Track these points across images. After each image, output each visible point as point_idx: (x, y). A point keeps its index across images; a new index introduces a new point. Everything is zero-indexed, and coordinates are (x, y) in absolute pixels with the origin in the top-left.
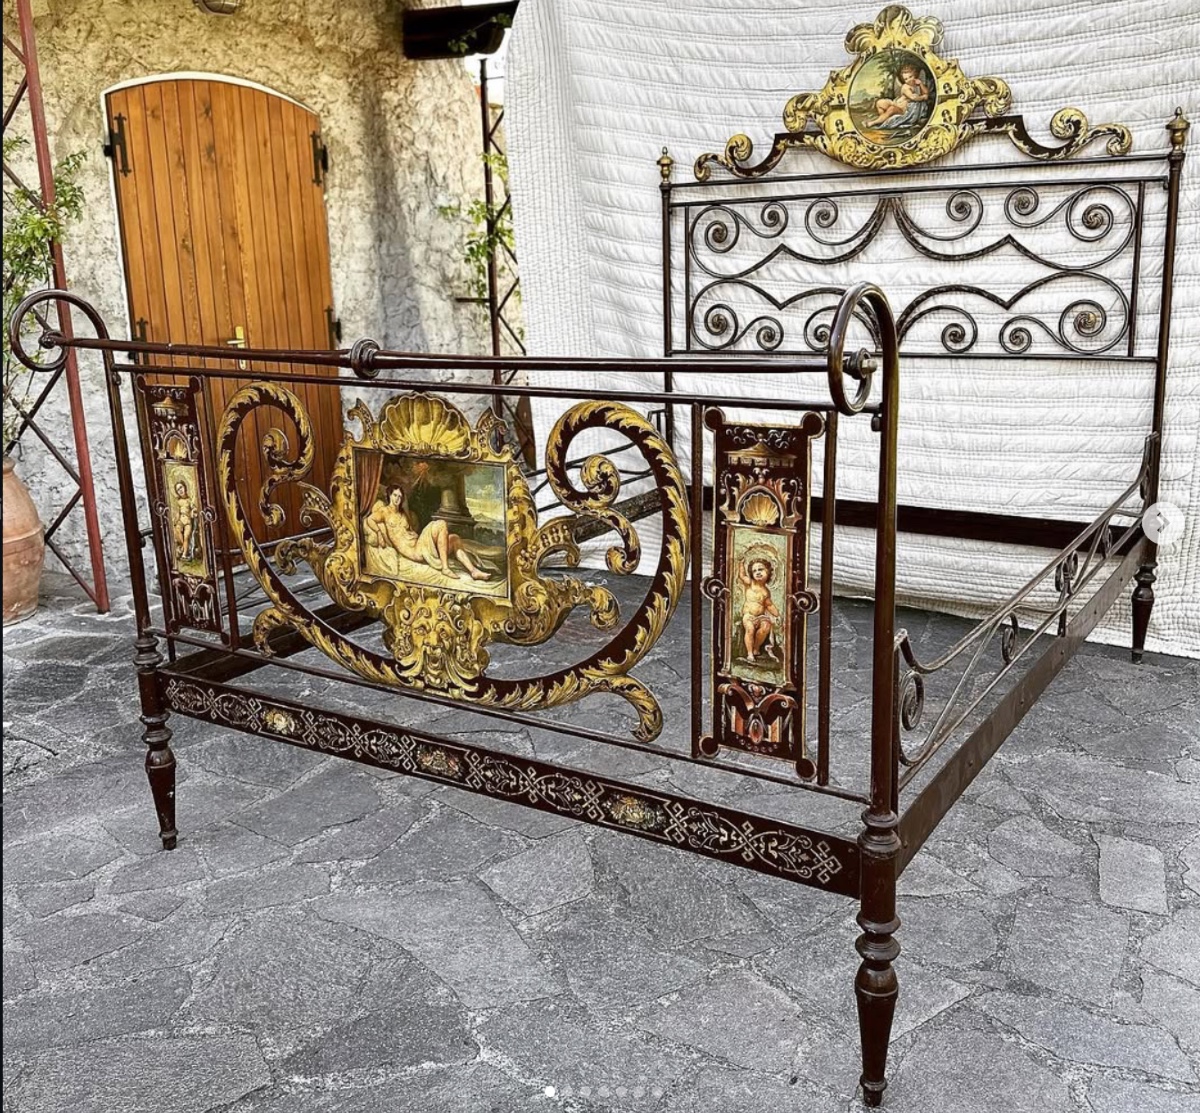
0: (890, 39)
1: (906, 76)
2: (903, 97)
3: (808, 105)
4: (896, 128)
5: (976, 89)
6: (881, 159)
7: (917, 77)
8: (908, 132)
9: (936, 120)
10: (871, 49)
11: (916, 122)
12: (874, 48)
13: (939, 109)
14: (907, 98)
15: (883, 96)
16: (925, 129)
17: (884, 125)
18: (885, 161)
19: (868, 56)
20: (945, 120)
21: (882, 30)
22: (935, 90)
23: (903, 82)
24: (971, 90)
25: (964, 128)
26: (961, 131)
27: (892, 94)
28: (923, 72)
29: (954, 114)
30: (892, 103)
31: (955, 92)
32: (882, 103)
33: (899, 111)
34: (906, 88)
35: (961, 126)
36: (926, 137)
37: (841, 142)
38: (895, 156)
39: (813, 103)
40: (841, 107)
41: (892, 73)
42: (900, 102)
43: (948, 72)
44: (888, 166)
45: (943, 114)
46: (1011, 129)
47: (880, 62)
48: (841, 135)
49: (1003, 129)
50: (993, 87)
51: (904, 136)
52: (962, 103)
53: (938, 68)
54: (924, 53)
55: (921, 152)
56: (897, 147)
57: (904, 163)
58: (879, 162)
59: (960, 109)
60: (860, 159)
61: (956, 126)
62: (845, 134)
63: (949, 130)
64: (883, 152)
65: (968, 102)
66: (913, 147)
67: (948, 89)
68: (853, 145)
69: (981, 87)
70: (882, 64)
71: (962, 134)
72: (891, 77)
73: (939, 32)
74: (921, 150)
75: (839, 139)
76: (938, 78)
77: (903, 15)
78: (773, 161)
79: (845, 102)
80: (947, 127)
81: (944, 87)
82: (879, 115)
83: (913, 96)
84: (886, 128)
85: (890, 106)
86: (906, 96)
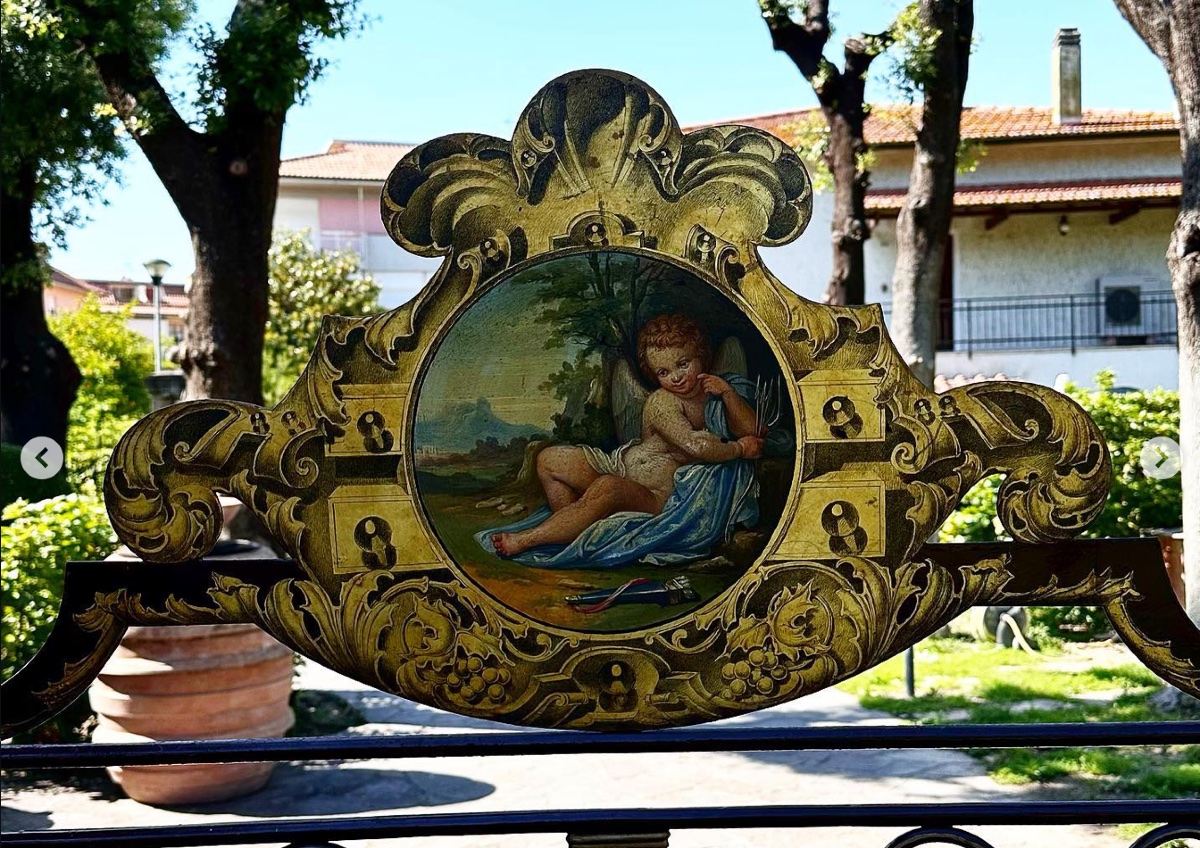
0: (585, 208)
1: (661, 357)
2: (653, 443)
3: (224, 448)
4: (630, 564)
5: (961, 425)
6: (568, 687)
7: (708, 368)
8: (681, 583)
10: (502, 239)
11: (715, 547)
12: (517, 235)
14: (671, 447)
15: (565, 432)
16: (755, 575)
17: (577, 548)
18: (585, 694)
19: (492, 266)
20: (837, 544)
22: (788, 423)
24: (941, 431)
25: (920, 580)
26: (906, 590)
28: (733, 350)
29: (873, 523)
30: (609, 461)
31: (873, 428)
32: (561, 460)
33: (633, 497)
34: (662, 406)
35: (906, 571)
36: (759, 605)
37: (384, 611)
38: (628, 676)
39: (247, 445)
40: (377, 467)
41: (601, 342)
42: (642, 461)
43: (843, 353)
44: (600, 714)
45: (829, 520)
46: (1119, 589)
47: (547, 296)
48: (384, 583)
49: (1083, 588)
50: (1033, 425)
51: (664, 600)
52: (908, 479)
53: (801, 335)
54: (736, 272)
55: (742, 666)
56: (640, 642)
57: (665, 707)
58: (561, 700)
59: (897, 502)
60: (476, 683)
61: (883, 571)
62: (401, 577)
63: (858, 585)
64: (574, 660)
65: (929, 475)
66: (709, 641)
67: (842, 419)
68: (441, 626)
69: (982, 418)
70: (555, 305)
71: (910, 603)
72: (596, 359)
73: (792, 194)
74: (739, 655)
75: (373, 597)
76: (799, 375)
77: (637, 115)
78: (58, 675)
79: (397, 448)
80: (846, 569)
81: (828, 412)
82: (550, 508)
83: (697, 442)
84: (586, 564)
85: (596, 474)
86: (665, 438)
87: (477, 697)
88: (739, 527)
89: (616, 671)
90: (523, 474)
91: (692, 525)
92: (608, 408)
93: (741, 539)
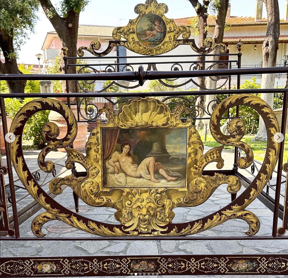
0: (150, 10)
1: (156, 23)
2: (155, 31)
3: (121, 31)
4: (153, 41)
5: (179, 29)
6: (148, 52)
7: (160, 24)
8: (157, 43)
9: (167, 39)
10: (144, 13)
11: (160, 40)
12: (145, 12)
13: (168, 35)
14: (157, 31)
15: (148, 30)
16: (163, 42)
17: (149, 40)
18: (150, 52)
19: (143, 15)
20: (170, 39)
21: (147, 6)
22: (166, 29)
23: (155, 25)
24: (178, 30)
25: (176, 43)
26: (175, 43)
27: (151, 29)
28: (162, 22)
29: (172, 37)
30: (152, 32)
31: (173, 30)
32: (148, 32)
33: (154, 35)
34: (156, 27)
35: (175, 42)
36: (163, 45)
37: (134, 45)
38: (153, 51)
39: (123, 31)
40: (133, 32)
41: (151, 22)
42: (154, 32)
43: (171, 23)
44: (151, 54)
45: (169, 37)
46: (191, 43)
47: (147, 18)
48: (134, 43)
49: (188, 43)
50: (185, 29)
51: (156, 44)
52: (175, 34)
53: (167, 21)
54: (162, 16)
55: (162, 50)
56: (154, 48)
57: (156, 53)
58: (148, 53)
59: (174, 36)
60: (141, 51)
61: (173, 42)
62: (135, 42)
63: (171, 43)
64: (149, 50)
65: (177, 33)
66: (159, 48)
67: (170, 29)
68: (138, 46)
69: (181, 29)
70: (148, 18)
71: (175, 45)
72: (151, 23)
73: (167, 9)
74: (162, 49)
75: (133, 44)
76: (167, 25)
77: (155, 2)
78: (108, 50)
79: (135, 31)
80: (170, 42)
81: (169, 28)
82: (147, 36)
83: (159, 30)
84: (150, 41)
85: (151, 33)
86: (156, 30)
87: (141, 53)
88: (162, 38)
89: (152, 50)
90: (145, 33)
91: (158, 38)
92: (152, 28)
93: (162, 39)
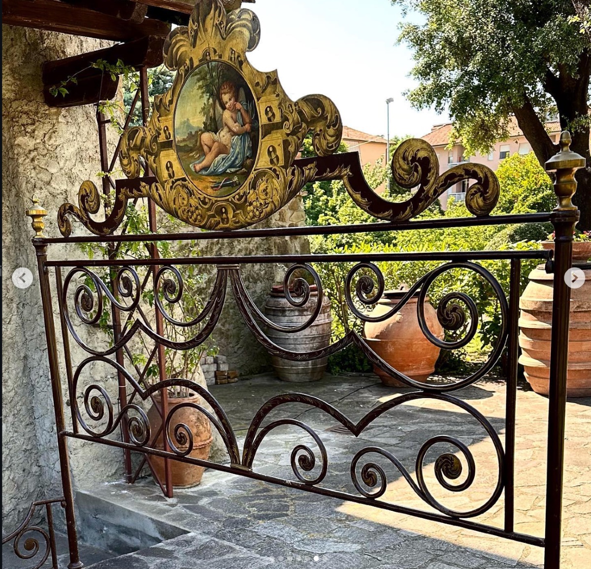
0: (205, 46)
1: (226, 98)
2: (226, 129)
3: (139, 142)
4: (224, 173)
5: (300, 113)
6: (213, 216)
7: (236, 100)
8: (236, 179)
9: (263, 162)
10: (188, 62)
11: (242, 166)
12: (191, 60)
13: (265, 144)
14: (230, 130)
16: (252, 176)
17: (211, 169)
18: (218, 219)
19: (187, 71)
20: (272, 161)
21: (196, 32)
22: (257, 118)
23: (224, 108)
24: (296, 116)
25: (293, 174)
26: (290, 178)
27: (213, 125)
28: (242, 92)
29: (280, 152)
30: (216, 137)
31: (278, 119)
32: (206, 137)
33: (223, 150)
34: (227, 115)
35: (290, 170)
36: (254, 186)
37: (174, 191)
38: (226, 212)
39: (143, 140)
40: (168, 145)
41: (212, 95)
42: (223, 136)
43: (269, 89)
44: (221, 225)
45: (269, 153)
46: (346, 172)
47: (199, 80)
48: (173, 183)
49: (336, 173)
50: (320, 110)
51: (231, 185)
52: (288, 135)
53: (258, 84)
54: (241, 63)
55: (252, 208)
56: (228, 200)
57: (236, 223)
58: (213, 220)
59: (286, 143)
60: (195, 215)
61: (284, 170)
62: (177, 180)
63: (278, 176)
64: (214, 207)
65: (293, 133)
66: (243, 200)
67: (270, 114)
68: (185, 196)
69: (307, 110)
70: (201, 83)
71: (291, 182)
72: (211, 101)
73: (255, 31)
74: (251, 204)
75: (171, 187)
76: (258, 99)
77: (215, 10)
78: (117, 215)
79: (172, 138)
80: (275, 171)
81: (267, 113)
82: (205, 155)
83: (236, 127)
84: (214, 174)
85: (214, 142)
86: (228, 127)
87: (195, 220)
88: (248, 157)
89: (224, 210)
90: (198, 144)
91: (236, 158)
92: (215, 118)
93: (248, 161)
